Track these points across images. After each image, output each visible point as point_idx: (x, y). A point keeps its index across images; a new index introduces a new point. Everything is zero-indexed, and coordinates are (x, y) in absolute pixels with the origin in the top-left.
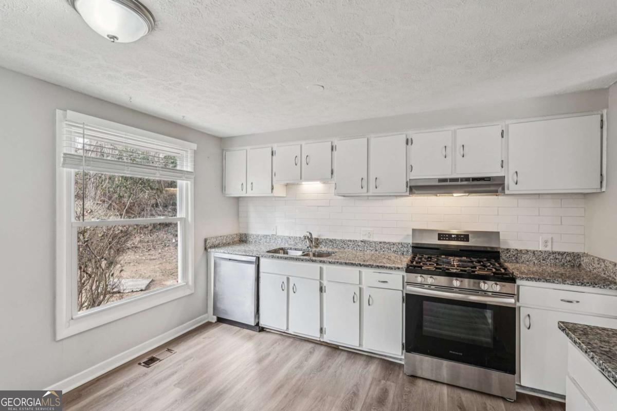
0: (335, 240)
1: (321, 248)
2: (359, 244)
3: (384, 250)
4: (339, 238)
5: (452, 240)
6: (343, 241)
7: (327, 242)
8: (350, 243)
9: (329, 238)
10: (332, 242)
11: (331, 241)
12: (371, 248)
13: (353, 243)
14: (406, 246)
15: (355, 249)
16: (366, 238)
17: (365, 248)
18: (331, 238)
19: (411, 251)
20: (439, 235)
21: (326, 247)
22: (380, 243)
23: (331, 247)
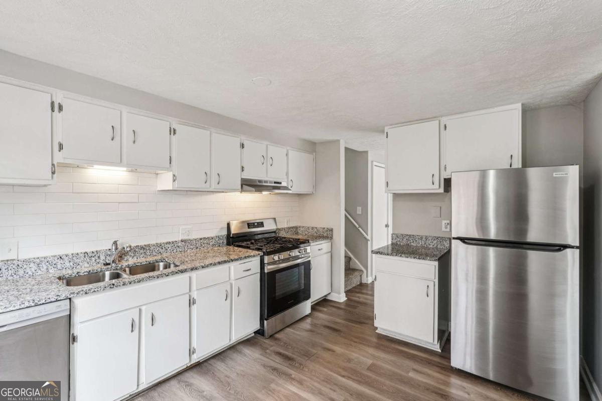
0: (149, 245)
1: (127, 260)
2: (179, 244)
3: (203, 245)
4: (154, 242)
5: (255, 228)
6: (160, 245)
7: (137, 250)
8: (168, 245)
9: (139, 244)
10: (144, 249)
11: (142, 248)
12: (192, 247)
13: (172, 245)
14: (222, 238)
15: (175, 251)
16: (185, 237)
17: (186, 247)
18: (142, 243)
19: (225, 242)
20: (248, 224)
21: (135, 258)
22: (201, 239)
23: (142, 256)
